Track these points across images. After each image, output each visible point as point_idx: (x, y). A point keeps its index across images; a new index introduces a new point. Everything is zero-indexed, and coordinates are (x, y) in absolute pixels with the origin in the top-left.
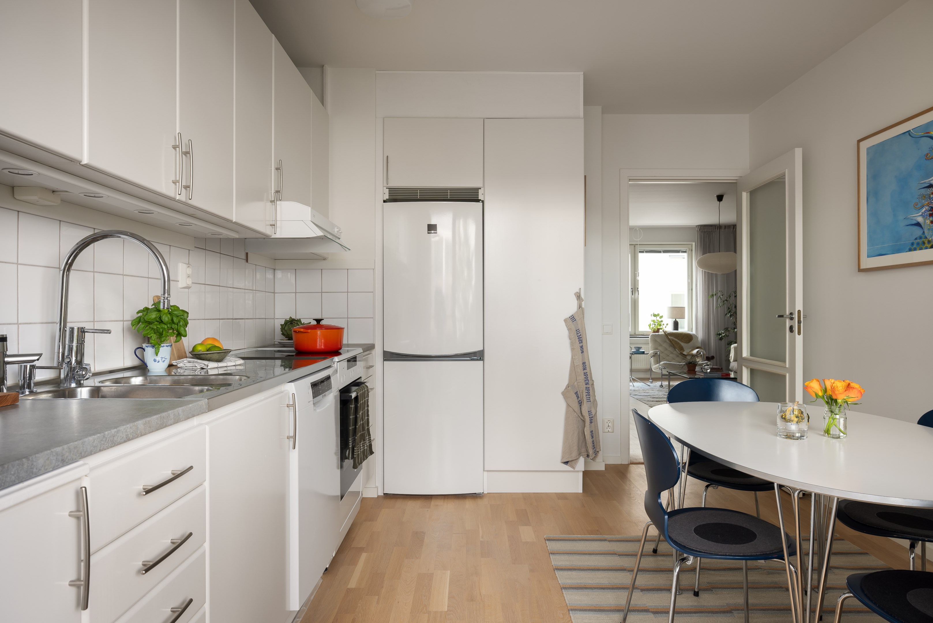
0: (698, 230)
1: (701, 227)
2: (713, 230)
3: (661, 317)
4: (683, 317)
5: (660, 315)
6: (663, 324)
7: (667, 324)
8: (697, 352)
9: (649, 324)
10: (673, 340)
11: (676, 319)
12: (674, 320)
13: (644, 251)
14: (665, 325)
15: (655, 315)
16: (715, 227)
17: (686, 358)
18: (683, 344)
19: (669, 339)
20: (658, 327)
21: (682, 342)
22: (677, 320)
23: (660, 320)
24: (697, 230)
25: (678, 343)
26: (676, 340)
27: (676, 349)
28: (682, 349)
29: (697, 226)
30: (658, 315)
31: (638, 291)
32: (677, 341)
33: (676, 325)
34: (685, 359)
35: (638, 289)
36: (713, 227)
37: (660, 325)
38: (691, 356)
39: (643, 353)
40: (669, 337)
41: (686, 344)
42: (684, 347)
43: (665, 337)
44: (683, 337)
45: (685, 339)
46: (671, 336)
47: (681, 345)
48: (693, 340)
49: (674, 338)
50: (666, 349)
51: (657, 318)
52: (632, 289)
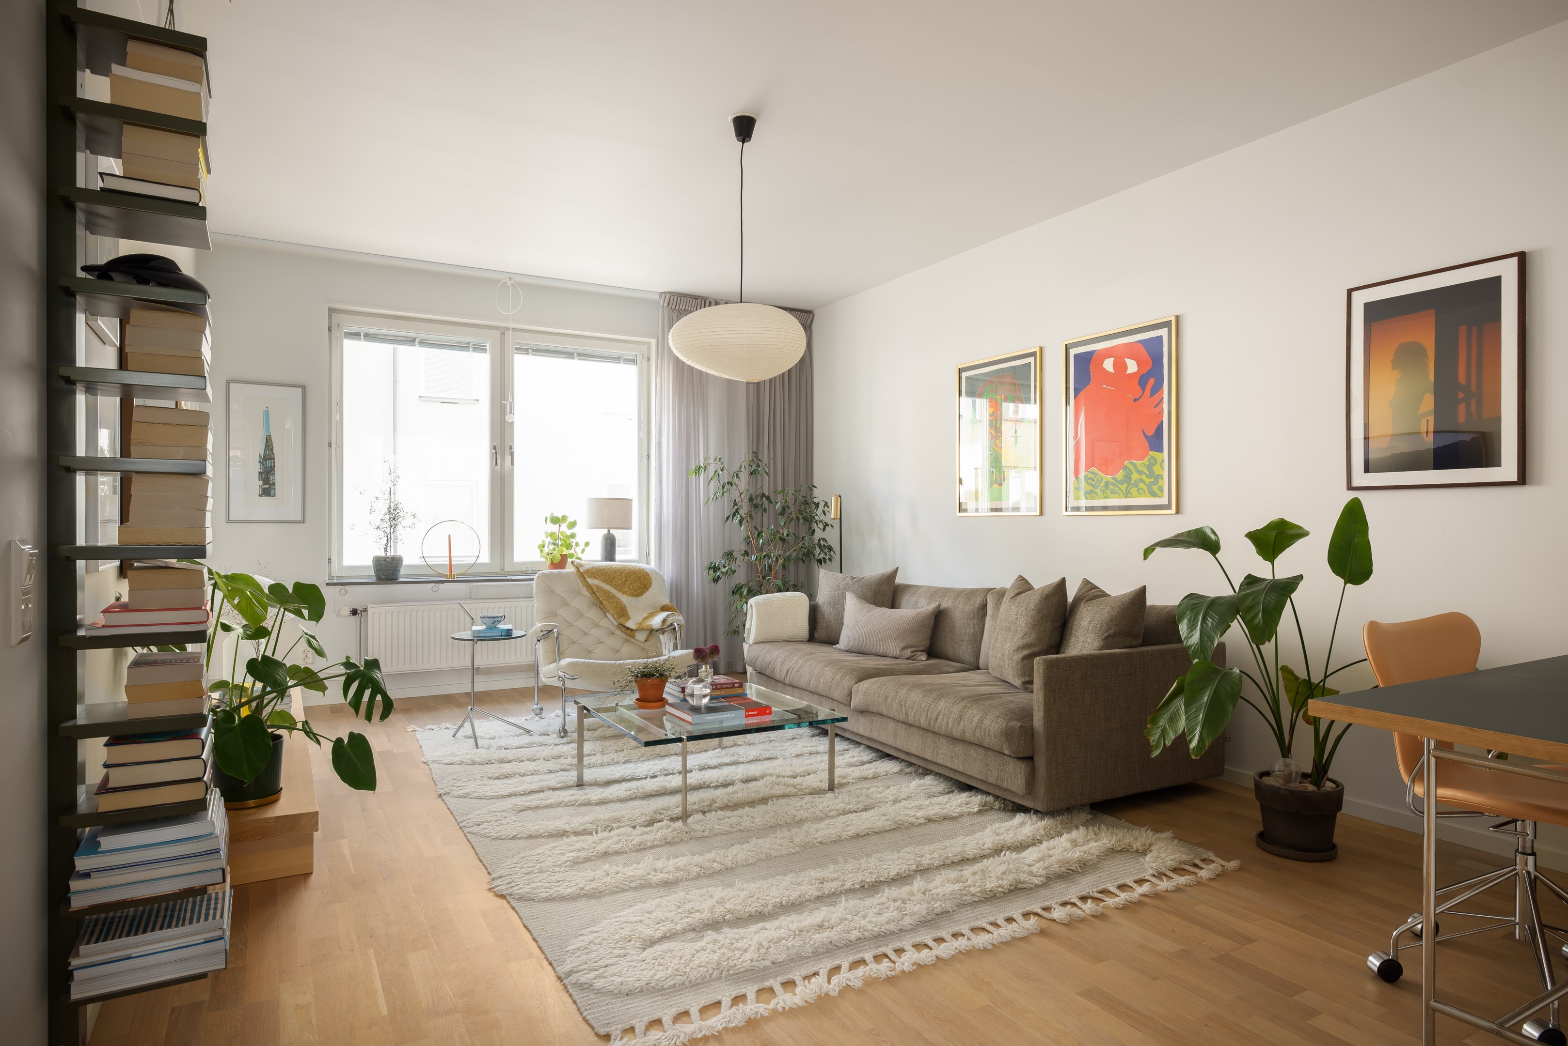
0: (666, 304)
1: (672, 297)
3: (573, 525)
4: (627, 526)
5: (570, 520)
6: (577, 544)
7: (587, 544)
8: (664, 621)
9: (541, 543)
10: (599, 589)
11: (609, 531)
12: (605, 531)
13: (530, 351)
14: (582, 546)
15: (555, 520)
16: (703, 301)
17: (633, 637)
18: (625, 599)
19: (589, 587)
20: (562, 551)
21: (624, 593)
22: (612, 531)
23: (569, 532)
24: (662, 304)
25: (614, 597)
26: (608, 587)
27: (608, 615)
28: (622, 612)
29: (661, 294)
30: (564, 518)
31: (512, 454)
32: (609, 592)
33: (610, 546)
34: (632, 640)
35: (511, 448)
36: (700, 300)
37: (569, 546)
38: (647, 633)
39: (508, 635)
40: (590, 581)
41: (633, 599)
42: (628, 609)
43: (579, 582)
44: (627, 580)
45: (631, 584)
46: (595, 578)
47: (621, 602)
48: (650, 587)
49: (604, 582)
50: (580, 615)
51: (560, 526)
52: (495, 448)
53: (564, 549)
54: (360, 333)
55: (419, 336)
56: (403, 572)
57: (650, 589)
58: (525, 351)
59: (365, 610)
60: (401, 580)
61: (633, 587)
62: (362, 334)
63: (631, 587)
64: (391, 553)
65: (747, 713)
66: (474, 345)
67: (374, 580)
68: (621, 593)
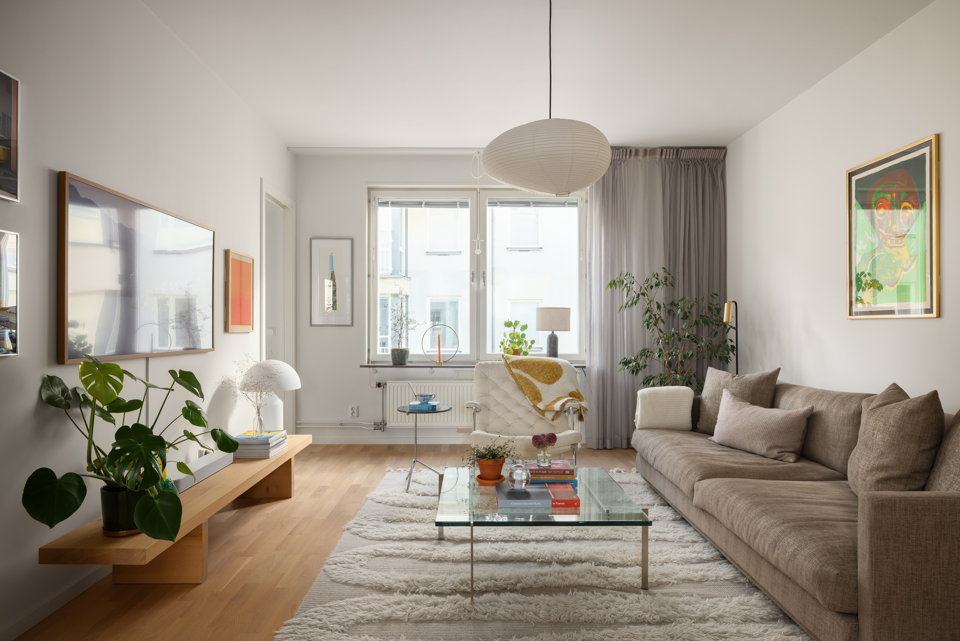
2: (621, 157)
3: (525, 327)
4: (567, 328)
5: (522, 323)
6: (526, 342)
7: (535, 343)
8: (563, 405)
9: (502, 341)
10: (521, 377)
11: (553, 332)
12: (550, 333)
14: (529, 344)
15: (508, 324)
16: (624, 150)
17: (544, 415)
18: (539, 385)
21: (539, 381)
22: (555, 333)
23: (521, 333)
25: (531, 383)
27: (526, 397)
28: (536, 397)
30: (517, 323)
31: (485, 278)
32: (528, 380)
33: (553, 344)
34: (543, 417)
35: (484, 273)
36: (621, 150)
37: (520, 343)
38: (553, 413)
40: (514, 370)
41: (546, 386)
42: (542, 393)
43: (507, 370)
44: (543, 371)
45: (545, 374)
46: (518, 368)
47: (536, 388)
48: (561, 377)
49: (525, 371)
50: (507, 396)
51: (515, 328)
52: (473, 274)
53: (516, 345)
54: (388, 202)
55: (424, 200)
56: (409, 359)
57: (561, 379)
58: (493, 203)
59: (386, 384)
60: (408, 365)
61: (547, 376)
62: (390, 202)
63: (546, 376)
64: (403, 346)
65: (554, 504)
66: (460, 203)
67: (391, 364)
68: (537, 381)
